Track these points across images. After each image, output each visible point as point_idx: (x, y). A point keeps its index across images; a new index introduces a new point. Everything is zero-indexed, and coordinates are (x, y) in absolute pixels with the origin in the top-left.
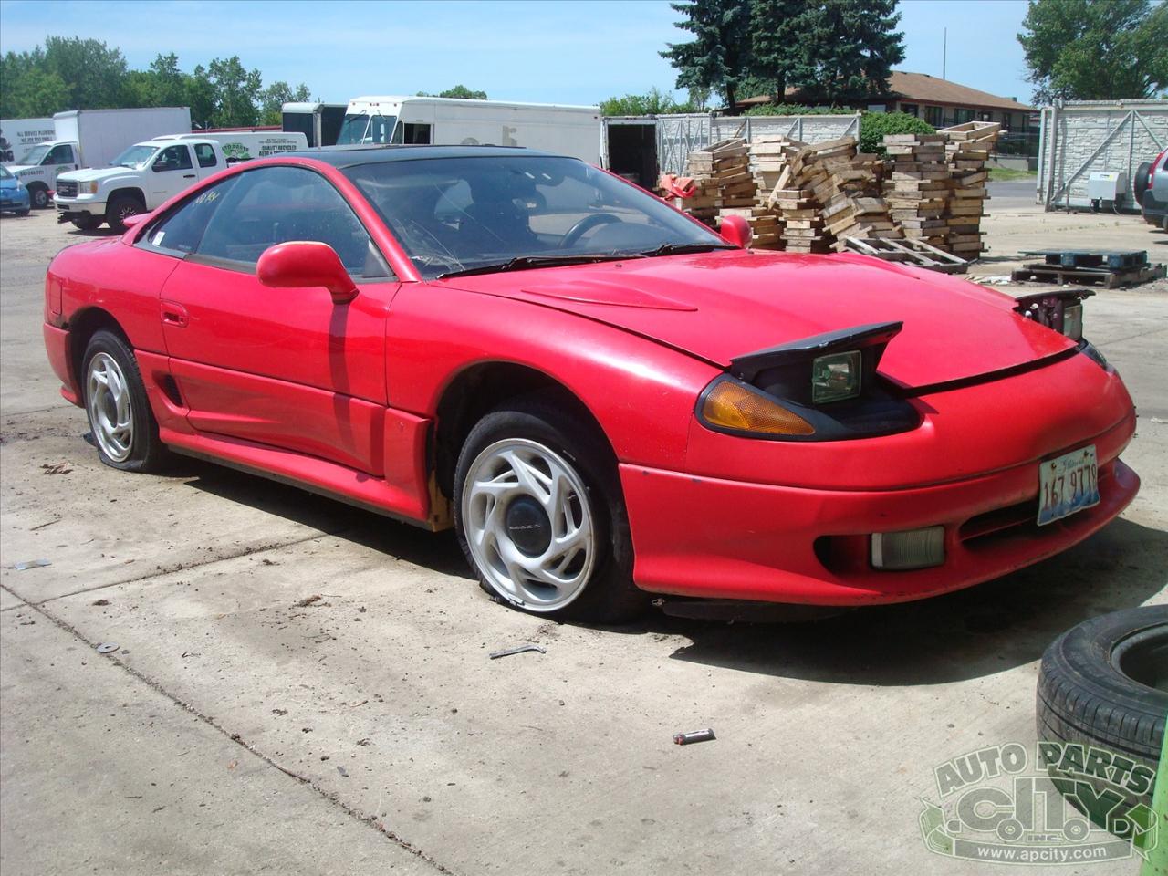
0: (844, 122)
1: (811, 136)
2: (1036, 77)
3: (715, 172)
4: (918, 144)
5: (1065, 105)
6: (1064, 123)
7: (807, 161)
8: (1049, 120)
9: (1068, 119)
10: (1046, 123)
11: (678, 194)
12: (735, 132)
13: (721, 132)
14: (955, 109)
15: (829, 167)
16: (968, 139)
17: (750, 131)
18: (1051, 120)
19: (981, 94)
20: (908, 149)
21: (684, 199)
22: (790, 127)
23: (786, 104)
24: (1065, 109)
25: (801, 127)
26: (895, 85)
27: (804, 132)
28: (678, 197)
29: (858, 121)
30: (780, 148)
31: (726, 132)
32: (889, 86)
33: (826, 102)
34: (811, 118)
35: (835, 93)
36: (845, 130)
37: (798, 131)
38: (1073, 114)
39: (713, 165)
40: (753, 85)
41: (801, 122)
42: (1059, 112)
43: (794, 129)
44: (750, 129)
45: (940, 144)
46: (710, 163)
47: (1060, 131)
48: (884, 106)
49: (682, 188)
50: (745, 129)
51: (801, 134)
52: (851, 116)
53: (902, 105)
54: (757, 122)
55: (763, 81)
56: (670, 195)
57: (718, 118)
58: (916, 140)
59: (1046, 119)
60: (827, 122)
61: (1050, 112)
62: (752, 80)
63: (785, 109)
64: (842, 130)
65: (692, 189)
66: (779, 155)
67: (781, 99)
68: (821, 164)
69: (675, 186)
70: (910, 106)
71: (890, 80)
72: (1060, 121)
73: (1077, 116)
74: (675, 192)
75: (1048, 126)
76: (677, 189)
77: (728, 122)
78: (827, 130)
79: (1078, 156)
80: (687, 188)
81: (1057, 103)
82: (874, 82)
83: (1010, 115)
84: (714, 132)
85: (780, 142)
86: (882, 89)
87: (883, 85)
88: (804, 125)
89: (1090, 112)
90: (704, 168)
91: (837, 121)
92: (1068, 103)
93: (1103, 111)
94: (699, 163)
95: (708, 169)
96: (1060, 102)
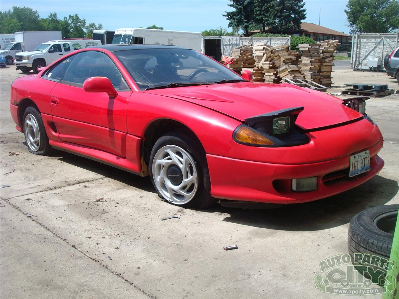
0: (285, 39)
1: (274, 44)
2: (351, 25)
3: (241, 55)
4: (310, 47)
5: (360, 35)
6: (360, 41)
7: (272, 52)
8: (355, 40)
9: (361, 39)
10: (354, 41)
11: (228, 63)
12: (248, 42)
13: (243, 42)
14: (323, 36)
15: (280, 54)
16: (327, 45)
17: (253, 42)
18: (356, 40)
19: (332, 31)
20: (307, 49)
21: (230, 65)
22: (267, 41)
23: (265, 33)
24: (361, 36)
25: (270, 41)
26: (303, 27)
27: (271, 42)
28: (228, 64)
29: (290, 39)
30: (263, 48)
31: (245, 42)
32: (301, 27)
33: (279, 32)
34: (274, 38)
35: (282, 29)
37: (269, 42)
38: (363, 38)
39: (240, 53)
40: (254, 26)
42: (359, 37)
43: (268, 42)
44: (253, 41)
45: (318, 47)
46: (239, 52)
47: (359, 43)
48: (299, 34)
49: (230, 61)
50: (251, 41)
51: (270, 43)
52: (287, 37)
53: (305, 34)
54: (255, 39)
55: (258, 25)
56: (225, 63)
57: (242, 37)
58: (310, 46)
59: (354, 39)
60: (279, 39)
61: (356, 37)
62: (254, 24)
63: (265, 35)
64: (285, 42)
65: (233, 61)
66: (263, 50)
67: (264, 31)
68: (277, 53)
69: (227, 60)
70: (308, 34)
71: (301, 25)
72: (359, 40)
73: (365, 38)
74: (227, 62)
75: (355, 42)
76: (228, 61)
77: (246, 39)
78: (279, 42)
79: (365, 52)
80: (231, 61)
81: (358, 34)
82: (296, 26)
83: (342, 38)
84: (241, 42)
85: (263, 46)
86: (298, 28)
87: (299, 27)
88: (271, 40)
89: (369, 37)
90: (237, 54)
91: (283, 39)
92: (362, 34)
93: (374, 37)
94: (235, 53)
95: (238, 55)
96: (359, 33)
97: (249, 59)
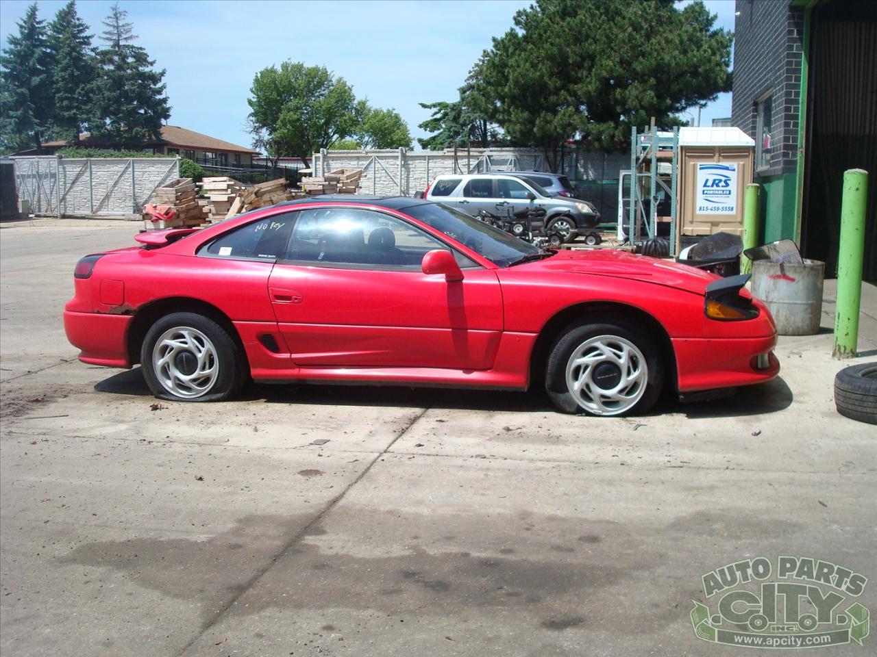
0: (167, 163)
1: (141, 173)
2: (256, 130)
3: (178, 202)
4: (327, 183)
6: (328, 165)
7: (258, 194)
8: (318, 163)
9: (330, 162)
10: (316, 165)
11: (161, 217)
12: (79, 170)
13: (67, 170)
14: (236, 155)
16: (347, 179)
17: (91, 169)
18: (320, 163)
20: (320, 187)
21: (166, 221)
22: (124, 166)
24: (329, 155)
25: (133, 166)
26: (166, 137)
27: (135, 170)
28: (161, 219)
29: (178, 162)
31: (71, 170)
32: (161, 134)
34: (141, 160)
35: (124, 140)
36: (168, 169)
37: (131, 169)
38: (333, 159)
39: (177, 197)
40: (57, 133)
41: (133, 163)
42: (325, 157)
43: (127, 168)
44: (91, 167)
46: (174, 196)
47: (326, 170)
49: (162, 213)
50: (87, 168)
51: (133, 172)
52: (173, 159)
54: (96, 163)
55: (67, 131)
56: (154, 218)
57: (63, 160)
59: (316, 162)
60: (154, 163)
61: (319, 157)
62: (56, 129)
64: (166, 169)
65: (170, 214)
66: (226, 190)
69: (157, 212)
70: (173, 149)
71: (162, 130)
72: (325, 163)
73: (337, 160)
74: (158, 216)
75: (317, 167)
76: (159, 214)
77: (72, 162)
78: (153, 168)
80: (167, 213)
81: (323, 152)
84: (61, 170)
85: (225, 181)
87: (158, 134)
88: (135, 165)
89: (345, 157)
90: (168, 199)
91: (162, 162)
92: (330, 151)
93: (354, 157)
94: (165, 196)
95: (172, 200)
96: (325, 150)
97: (191, 207)
